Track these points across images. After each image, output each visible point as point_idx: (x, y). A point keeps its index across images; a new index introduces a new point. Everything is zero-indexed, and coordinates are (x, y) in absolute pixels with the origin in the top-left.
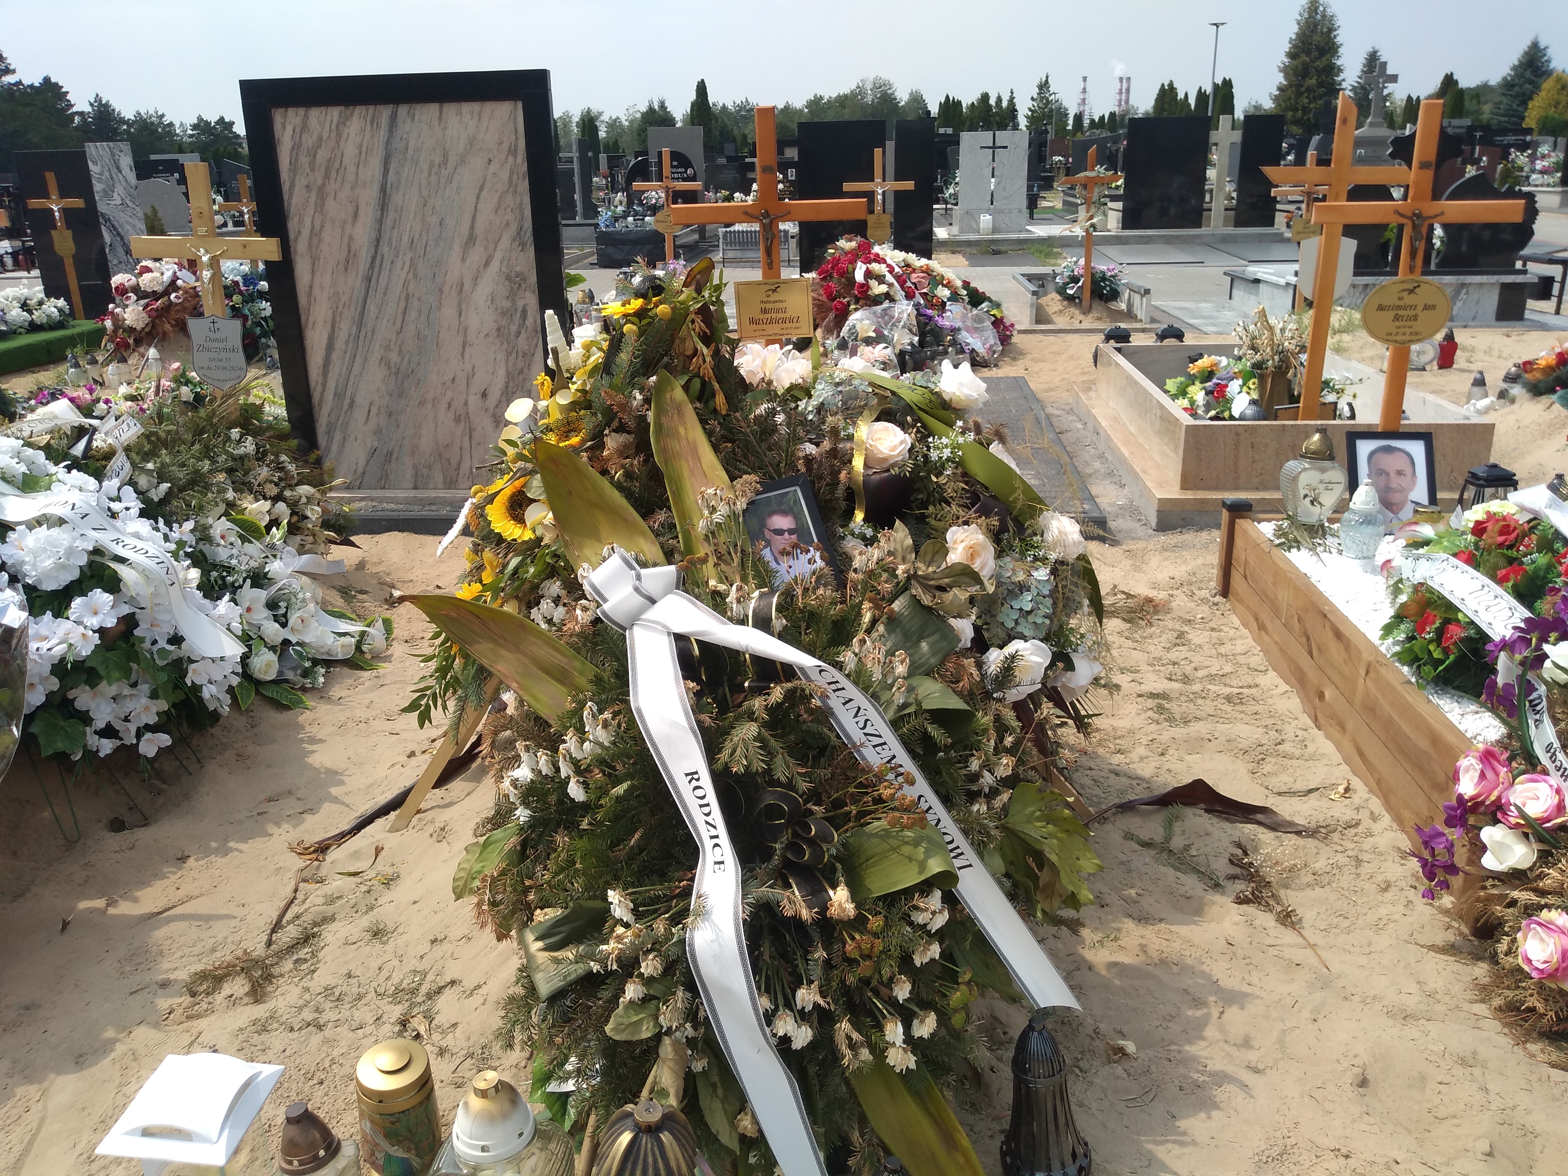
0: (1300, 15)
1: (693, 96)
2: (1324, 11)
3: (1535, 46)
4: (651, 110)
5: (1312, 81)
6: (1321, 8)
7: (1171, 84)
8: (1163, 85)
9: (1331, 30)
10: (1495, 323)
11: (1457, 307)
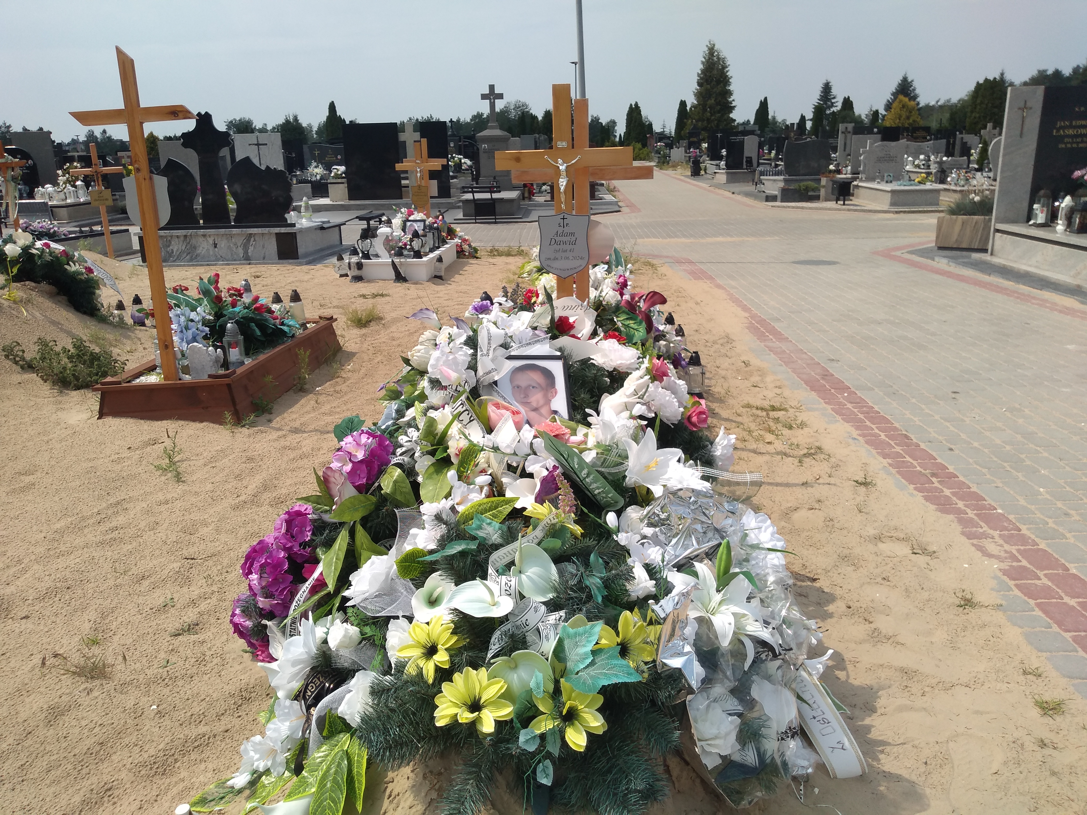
1: (327, 114)
3: (905, 79)
4: (287, 122)
5: (712, 101)
7: (636, 104)
8: (631, 105)
10: (277, 261)
11: (251, 250)
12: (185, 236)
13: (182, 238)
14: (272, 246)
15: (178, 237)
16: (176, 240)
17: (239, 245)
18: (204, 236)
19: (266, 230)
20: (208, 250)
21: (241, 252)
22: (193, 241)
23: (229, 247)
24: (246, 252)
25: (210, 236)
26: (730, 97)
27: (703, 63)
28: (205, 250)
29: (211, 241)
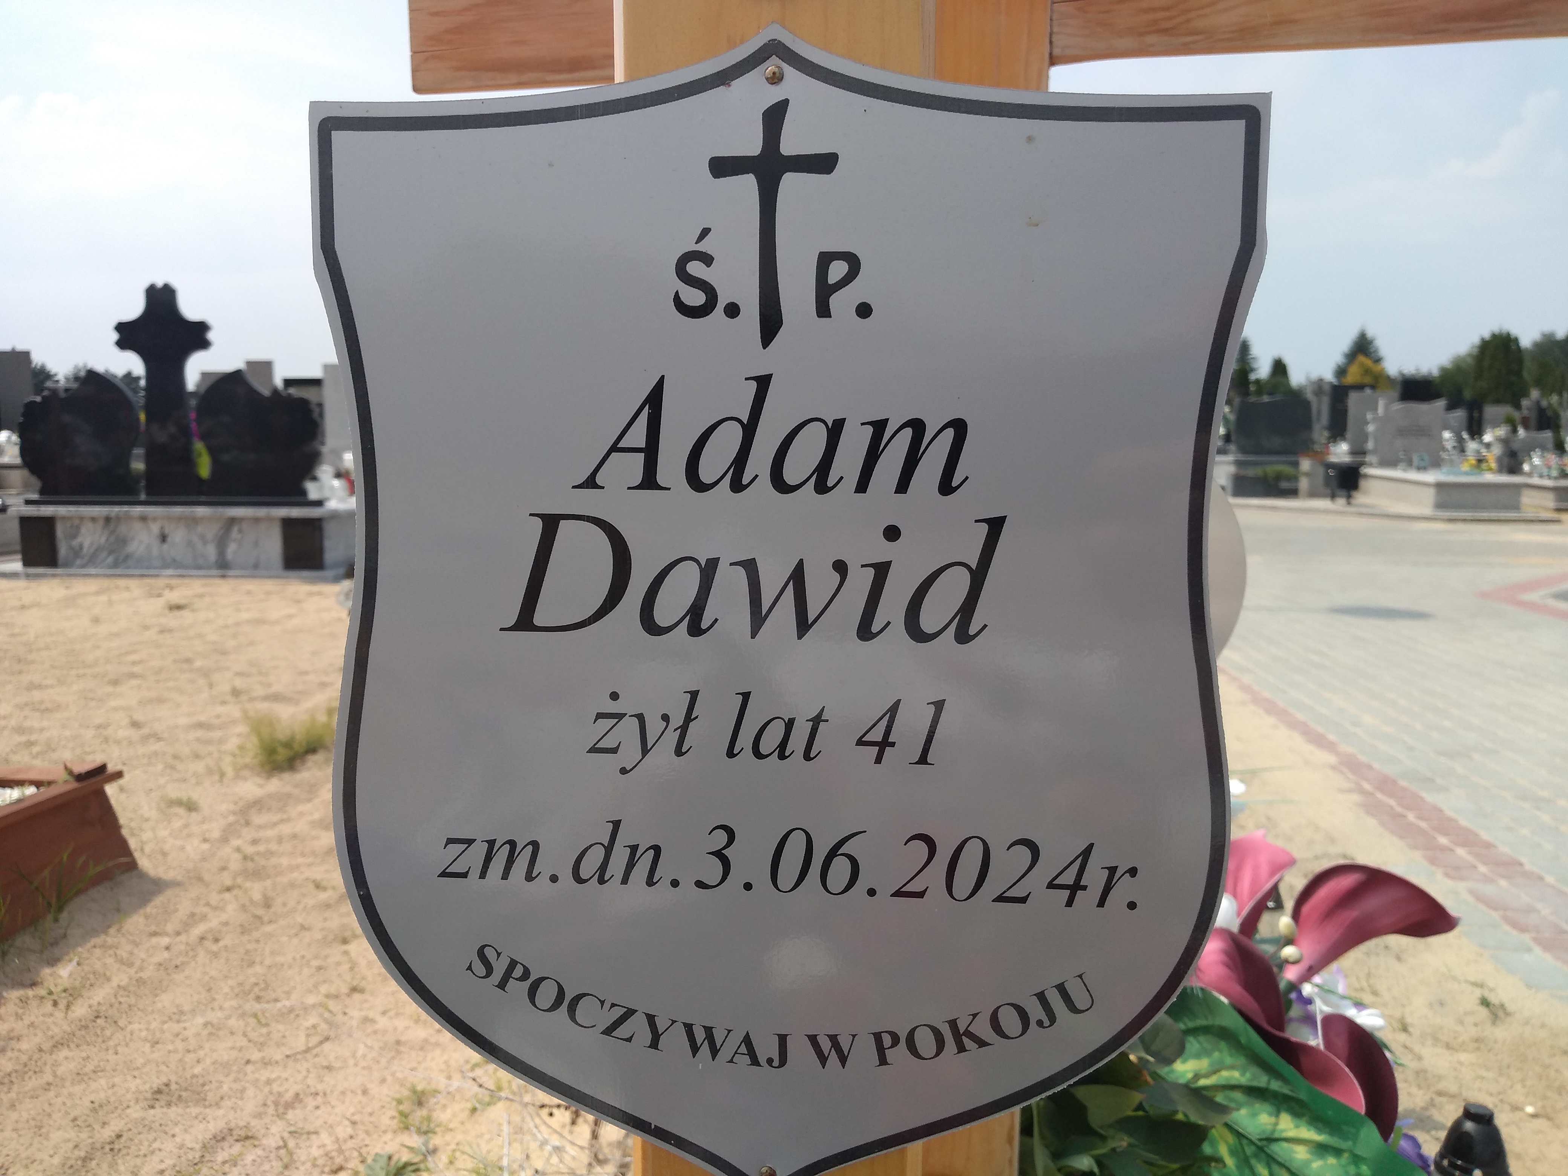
10: (280, 571)
11: (231, 550)
12: (108, 519)
13: (101, 523)
14: (273, 544)
15: (93, 519)
16: (90, 525)
17: (209, 538)
18: (144, 519)
19: (261, 512)
20: (149, 546)
21: (211, 552)
22: (123, 529)
23: (190, 543)
24: (221, 553)
25: (155, 519)
28: (142, 547)
29: (155, 528)
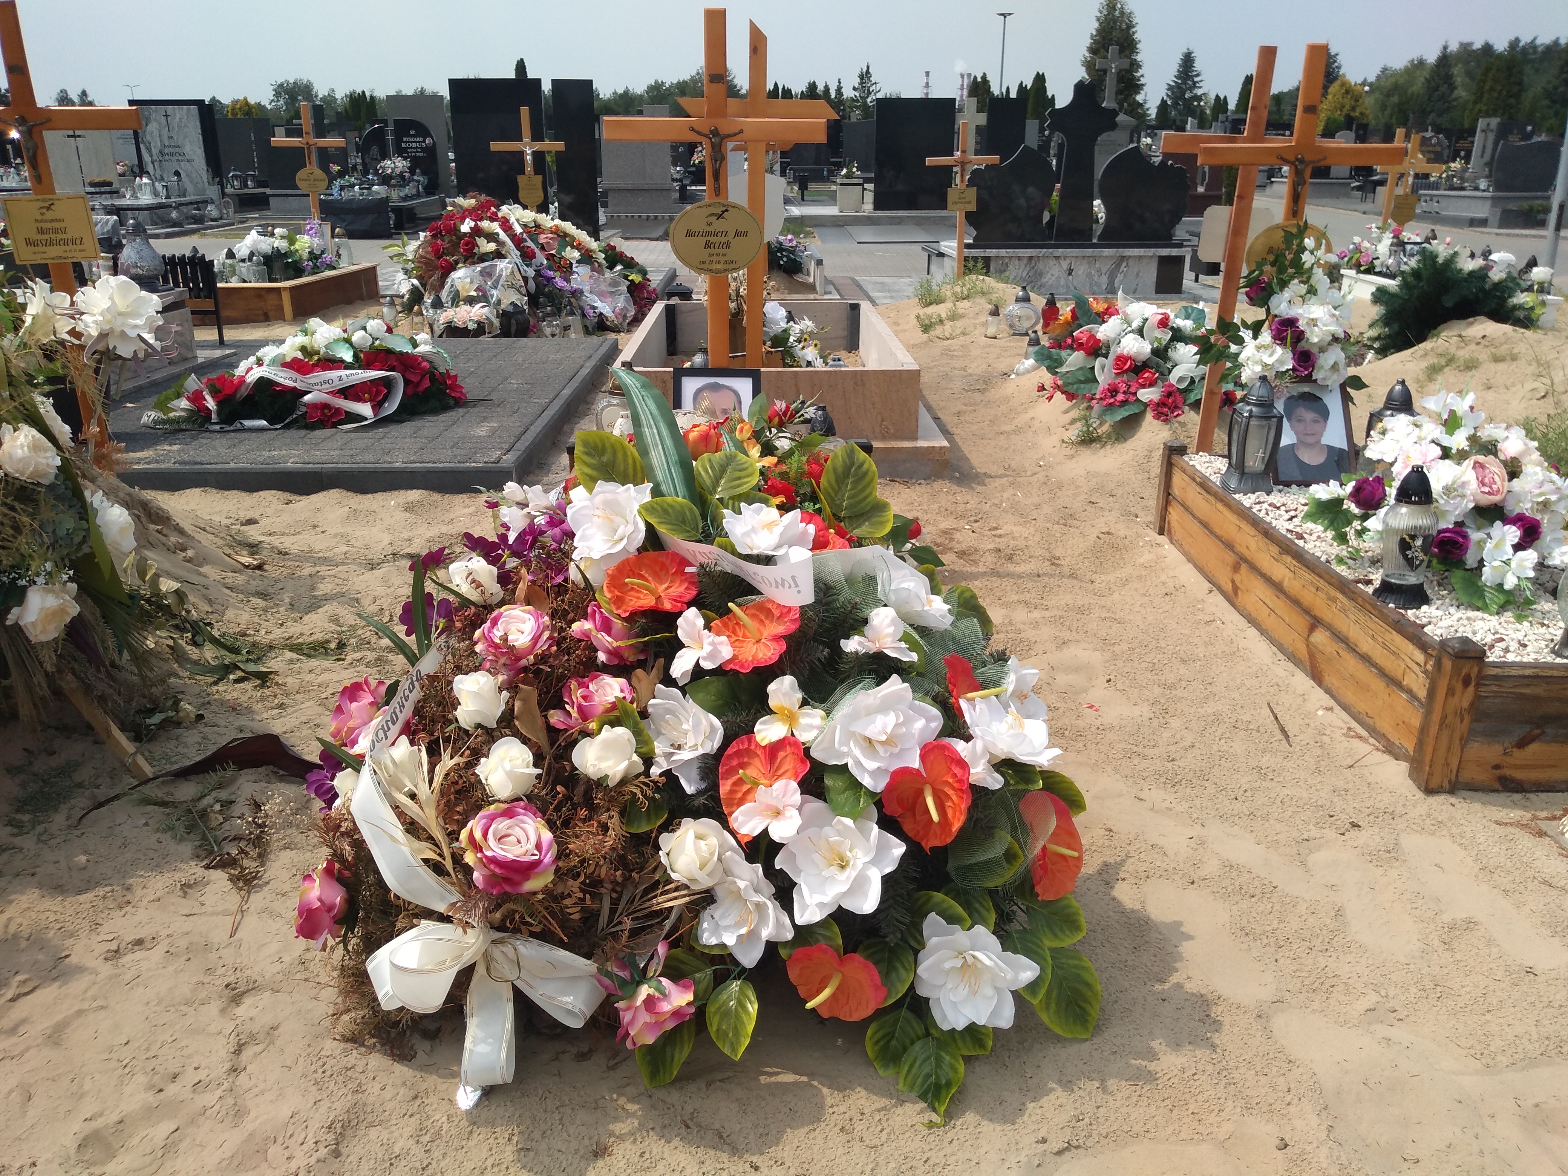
0: (1100, 12)
2: (1122, 8)
6: (1119, 6)
9: (1130, 26)
10: (1154, 296)
11: (1119, 278)
12: (1031, 258)
13: (1025, 261)
14: (1150, 273)
15: (1019, 258)
16: (1017, 262)
17: (1104, 270)
18: (1057, 258)
20: (1059, 277)
21: (1104, 280)
22: (1041, 265)
23: (1089, 275)
24: (1111, 282)
25: (1065, 258)
26: (1137, 71)
27: (1098, 19)
28: (1053, 278)
29: (1065, 265)
